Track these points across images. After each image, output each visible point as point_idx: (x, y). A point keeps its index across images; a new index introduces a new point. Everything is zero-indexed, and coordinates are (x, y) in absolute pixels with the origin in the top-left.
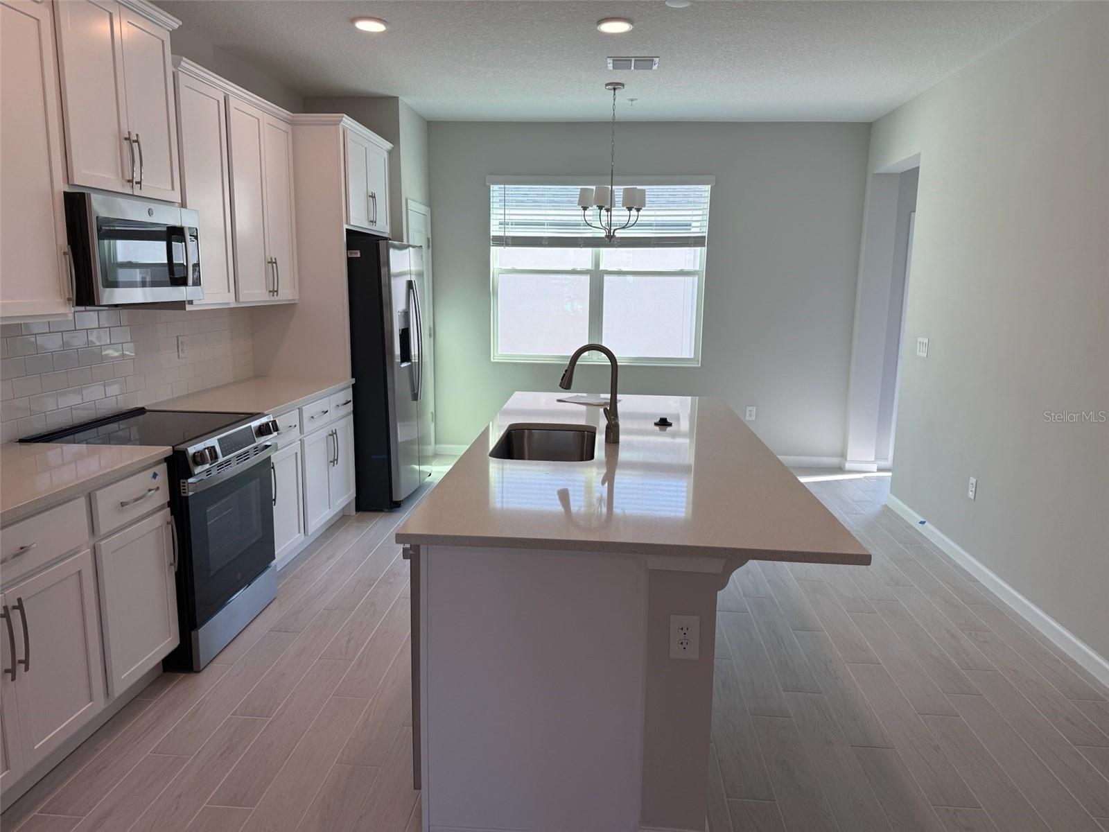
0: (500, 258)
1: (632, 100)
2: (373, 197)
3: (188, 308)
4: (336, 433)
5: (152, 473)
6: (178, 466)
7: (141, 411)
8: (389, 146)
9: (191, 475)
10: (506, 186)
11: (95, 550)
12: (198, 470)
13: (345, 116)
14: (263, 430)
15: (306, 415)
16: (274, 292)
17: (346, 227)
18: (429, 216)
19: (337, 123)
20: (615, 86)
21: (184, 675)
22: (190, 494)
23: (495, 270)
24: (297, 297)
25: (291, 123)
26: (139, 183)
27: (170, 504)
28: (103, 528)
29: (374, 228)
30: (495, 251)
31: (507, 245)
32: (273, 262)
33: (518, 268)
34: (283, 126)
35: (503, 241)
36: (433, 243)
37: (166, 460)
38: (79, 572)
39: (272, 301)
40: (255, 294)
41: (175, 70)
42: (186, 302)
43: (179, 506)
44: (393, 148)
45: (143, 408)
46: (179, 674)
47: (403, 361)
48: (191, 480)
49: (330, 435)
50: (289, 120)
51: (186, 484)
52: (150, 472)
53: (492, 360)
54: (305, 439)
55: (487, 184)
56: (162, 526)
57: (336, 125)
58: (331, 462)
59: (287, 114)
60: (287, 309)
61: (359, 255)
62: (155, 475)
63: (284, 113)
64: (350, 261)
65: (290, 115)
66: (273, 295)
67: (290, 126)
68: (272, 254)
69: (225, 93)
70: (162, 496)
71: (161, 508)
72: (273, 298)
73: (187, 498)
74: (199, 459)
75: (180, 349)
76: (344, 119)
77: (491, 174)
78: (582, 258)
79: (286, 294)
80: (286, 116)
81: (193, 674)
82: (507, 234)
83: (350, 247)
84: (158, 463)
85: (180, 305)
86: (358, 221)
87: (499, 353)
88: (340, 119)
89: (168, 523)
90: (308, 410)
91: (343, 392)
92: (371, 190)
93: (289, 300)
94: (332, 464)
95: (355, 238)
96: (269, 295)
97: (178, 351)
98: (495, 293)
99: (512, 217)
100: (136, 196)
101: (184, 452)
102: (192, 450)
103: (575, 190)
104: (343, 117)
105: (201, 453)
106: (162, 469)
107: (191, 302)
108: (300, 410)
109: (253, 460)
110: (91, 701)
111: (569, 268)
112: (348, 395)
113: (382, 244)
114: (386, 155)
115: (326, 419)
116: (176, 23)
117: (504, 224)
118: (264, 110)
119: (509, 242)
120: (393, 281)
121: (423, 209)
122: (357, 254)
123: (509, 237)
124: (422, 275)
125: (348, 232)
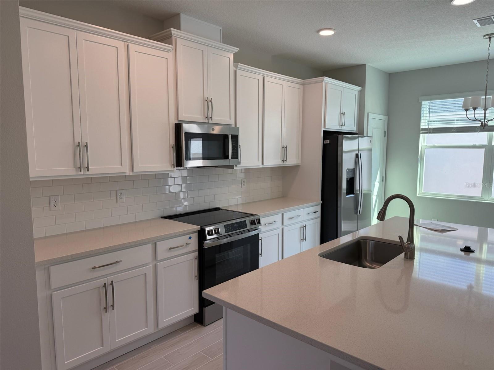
0: (424, 140)
2: (343, 114)
3: (235, 168)
4: (305, 226)
5: (189, 237)
6: (202, 235)
7: (218, 209)
8: (359, 88)
9: (206, 239)
10: (431, 101)
11: (155, 266)
12: (209, 238)
13: (325, 77)
14: (252, 223)
15: (286, 218)
16: (284, 160)
17: (323, 129)
18: (387, 120)
19: (322, 81)
20: (490, 36)
21: (200, 325)
22: (206, 248)
23: (423, 146)
25: (303, 85)
26: (211, 118)
27: (198, 250)
29: (343, 128)
30: (422, 136)
31: (430, 133)
32: (285, 148)
33: (437, 145)
34: (297, 86)
35: (428, 131)
36: (388, 135)
37: (198, 231)
38: (146, 274)
39: (284, 165)
41: (235, 69)
42: (235, 166)
44: (362, 89)
45: (219, 208)
46: (199, 325)
47: (348, 194)
48: (206, 242)
49: (302, 227)
50: (302, 83)
51: (204, 243)
52: (187, 236)
53: (418, 195)
54: (284, 228)
55: (420, 101)
56: (193, 259)
57: (321, 82)
58: (302, 240)
59: (300, 81)
60: (294, 168)
61: (329, 143)
62: (190, 238)
63: (298, 80)
64: (324, 146)
65: (302, 81)
66: (284, 162)
67: (302, 86)
68: (284, 144)
69: (263, 76)
72: (283, 163)
73: (204, 249)
74: (210, 233)
75: (243, 185)
76: (325, 79)
77: (423, 96)
79: (292, 161)
80: (299, 81)
81: (203, 326)
82: (430, 127)
83: (325, 138)
86: (333, 125)
87: (423, 191)
88: (323, 79)
89: (196, 259)
90: (287, 215)
91: (314, 207)
92: (343, 110)
93: (296, 164)
94: (302, 241)
95: (328, 134)
96: (282, 162)
97: (242, 185)
98: (422, 159)
99: (434, 118)
100: (210, 123)
101: (205, 230)
103: (461, 101)
104: (324, 78)
106: (194, 236)
108: (283, 215)
109: (245, 234)
110: (147, 327)
112: (319, 209)
113: (340, 136)
114: (357, 93)
115: (300, 219)
116: (237, 50)
117: (429, 121)
118: (286, 80)
119: (432, 131)
120: (344, 155)
121: (382, 117)
122: (328, 142)
123: (430, 129)
124: (370, 150)
125: (324, 131)
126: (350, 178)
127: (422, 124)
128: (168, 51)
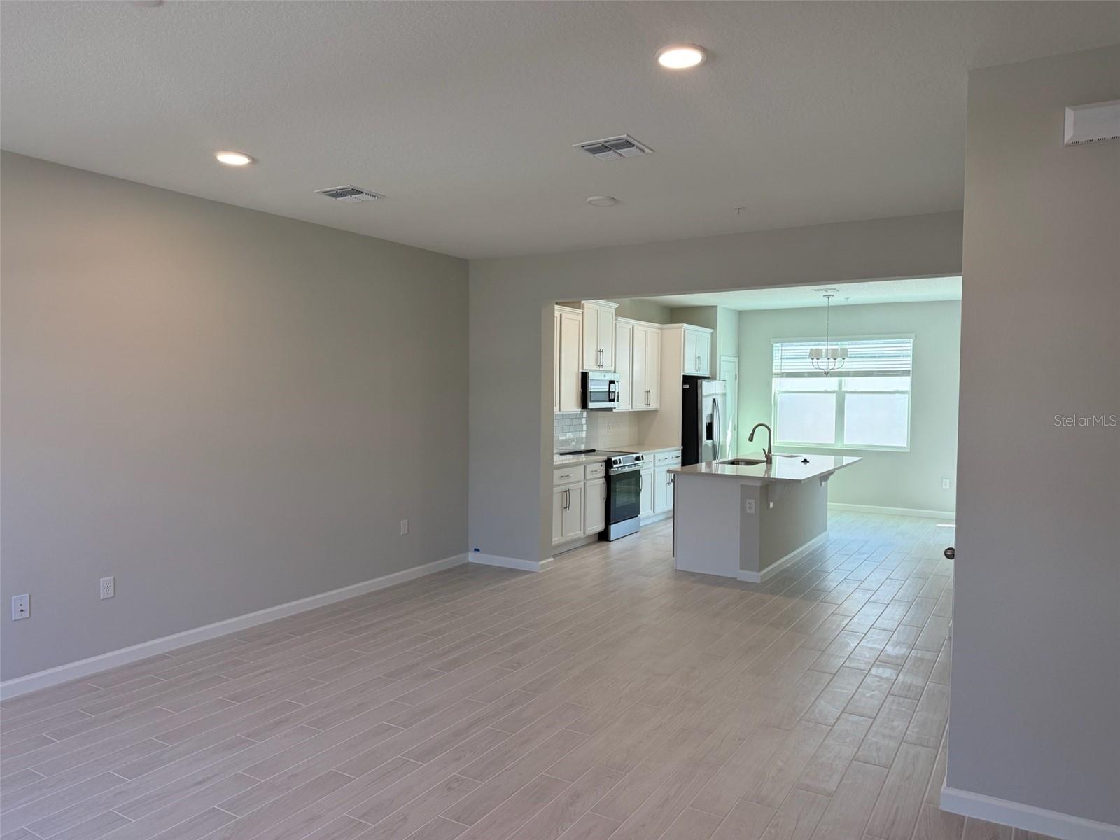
0: (778, 384)
1: (847, 299)
2: (698, 358)
3: (614, 410)
6: (609, 464)
8: (712, 330)
9: (612, 468)
11: (585, 483)
12: (615, 466)
13: (685, 324)
14: (638, 459)
15: (657, 459)
16: (648, 405)
17: (683, 374)
18: (737, 363)
19: (681, 328)
20: (829, 297)
21: (605, 541)
22: (612, 474)
23: (776, 391)
24: (658, 407)
25: (661, 329)
26: (602, 366)
27: (605, 477)
28: (588, 478)
29: (699, 373)
30: (775, 381)
31: (782, 377)
32: (648, 392)
33: (790, 390)
35: (781, 375)
36: (739, 378)
37: (605, 461)
40: (640, 406)
41: (616, 322)
43: (608, 478)
44: (714, 332)
47: (707, 439)
49: (668, 470)
51: (611, 471)
52: (600, 464)
55: (771, 344)
56: (602, 484)
58: (668, 483)
60: (655, 412)
62: (602, 465)
63: (658, 325)
64: (684, 390)
65: (661, 326)
67: (661, 331)
68: (647, 389)
69: (633, 325)
70: (603, 474)
71: (602, 477)
72: (647, 408)
73: (610, 476)
74: (615, 462)
75: (609, 428)
77: (774, 338)
78: (831, 383)
79: (653, 406)
81: (607, 542)
82: (783, 371)
83: (684, 383)
84: (602, 462)
85: (611, 409)
86: (690, 371)
88: (683, 325)
90: (657, 457)
91: (676, 452)
92: (698, 354)
93: (654, 409)
95: (687, 379)
96: (646, 406)
98: (775, 404)
100: (601, 370)
101: (611, 459)
102: (613, 459)
105: (616, 460)
106: (604, 464)
107: (615, 408)
108: (654, 456)
109: (633, 469)
110: (580, 531)
111: (822, 390)
112: (679, 453)
113: (699, 381)
114: (709, 335)
115: (666, 462)
116: (617, 305)
117: (781, 359)
118: (648, 327)
119: (784, 375)
120: (704, 399)
121: (732, 359)
122: (687, 387)
123: (784, 373)
124: (724, 395)
125: (684, 376)
126: (709, 423)
127: (774, 368)
128: (578, 314)
